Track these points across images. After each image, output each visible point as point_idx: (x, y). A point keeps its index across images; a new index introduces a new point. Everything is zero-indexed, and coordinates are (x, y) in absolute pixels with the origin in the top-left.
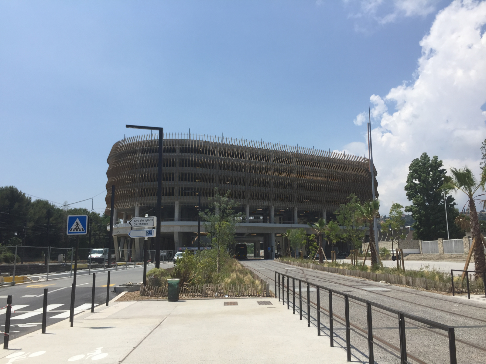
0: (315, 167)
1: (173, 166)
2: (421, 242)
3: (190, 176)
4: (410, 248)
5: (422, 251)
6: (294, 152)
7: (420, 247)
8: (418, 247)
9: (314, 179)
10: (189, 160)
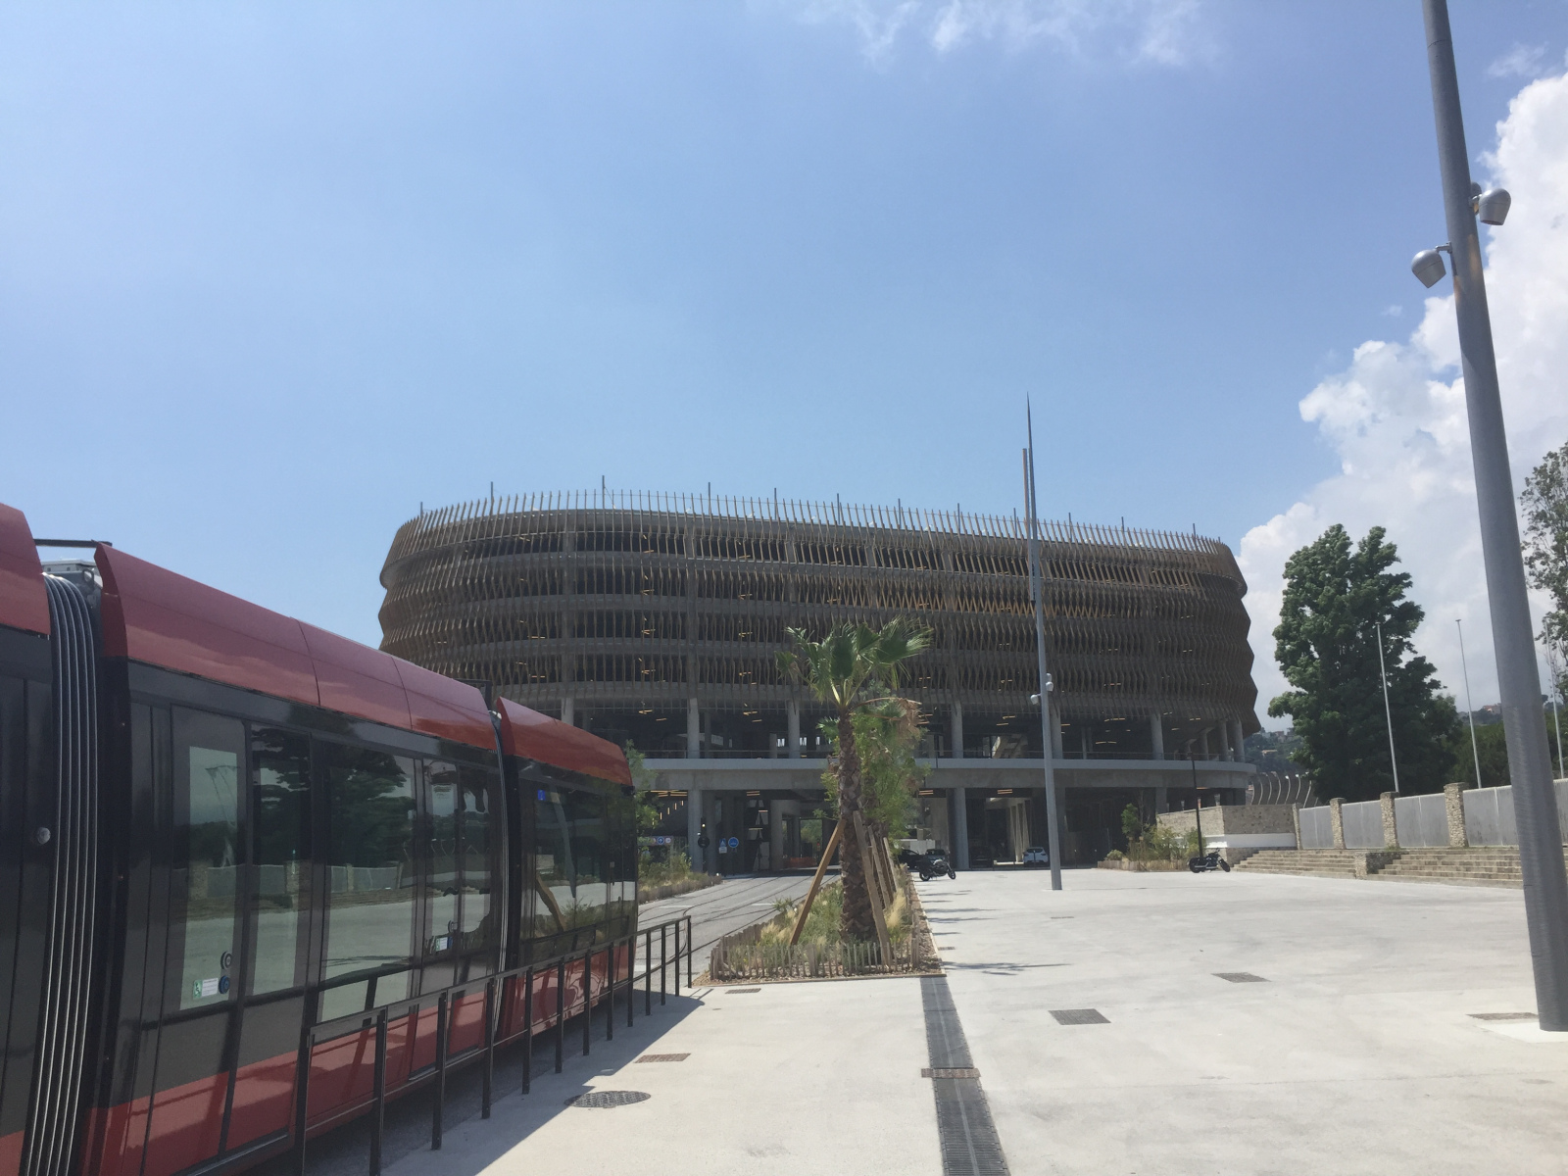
0: (1017, 576)
1: (553, 592)
2: (1298, 808)
3: (624, 622)
4: (1263, 831)
5: (1300, 840)
6: (941, 530)
7: (1296, 825)
8: (1289, 826)
9: (1013, 613)
10: (600, 571)
